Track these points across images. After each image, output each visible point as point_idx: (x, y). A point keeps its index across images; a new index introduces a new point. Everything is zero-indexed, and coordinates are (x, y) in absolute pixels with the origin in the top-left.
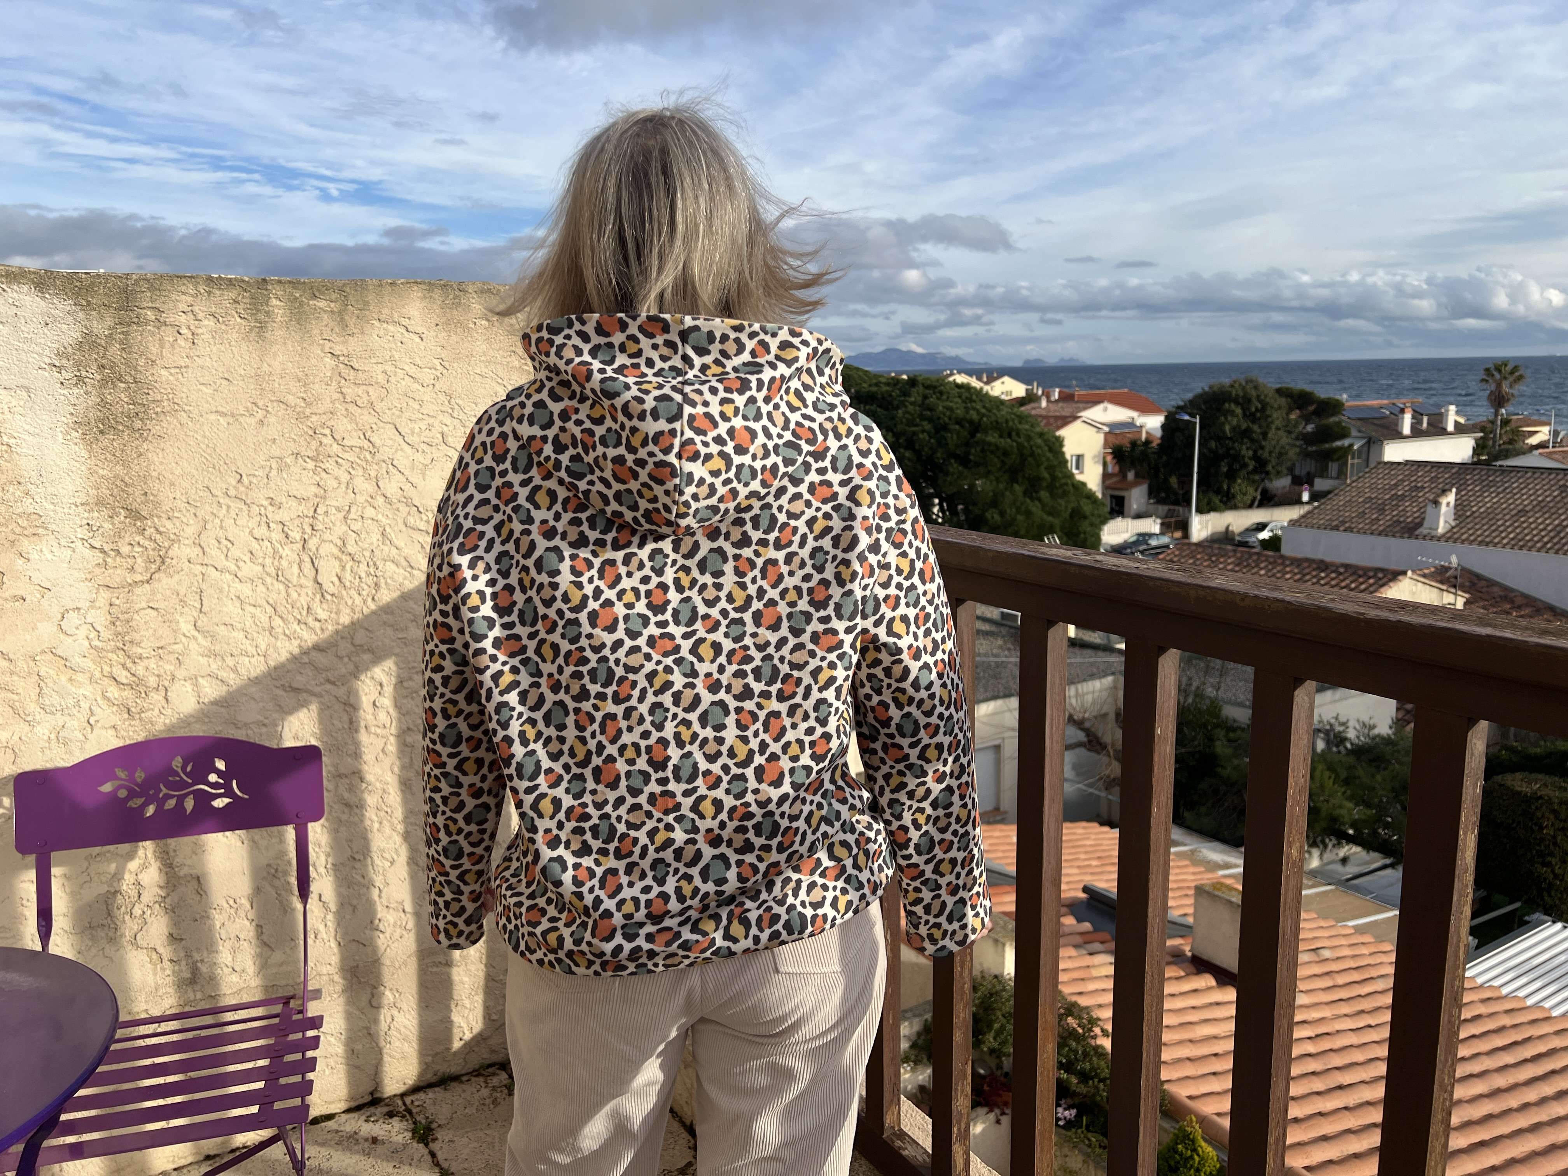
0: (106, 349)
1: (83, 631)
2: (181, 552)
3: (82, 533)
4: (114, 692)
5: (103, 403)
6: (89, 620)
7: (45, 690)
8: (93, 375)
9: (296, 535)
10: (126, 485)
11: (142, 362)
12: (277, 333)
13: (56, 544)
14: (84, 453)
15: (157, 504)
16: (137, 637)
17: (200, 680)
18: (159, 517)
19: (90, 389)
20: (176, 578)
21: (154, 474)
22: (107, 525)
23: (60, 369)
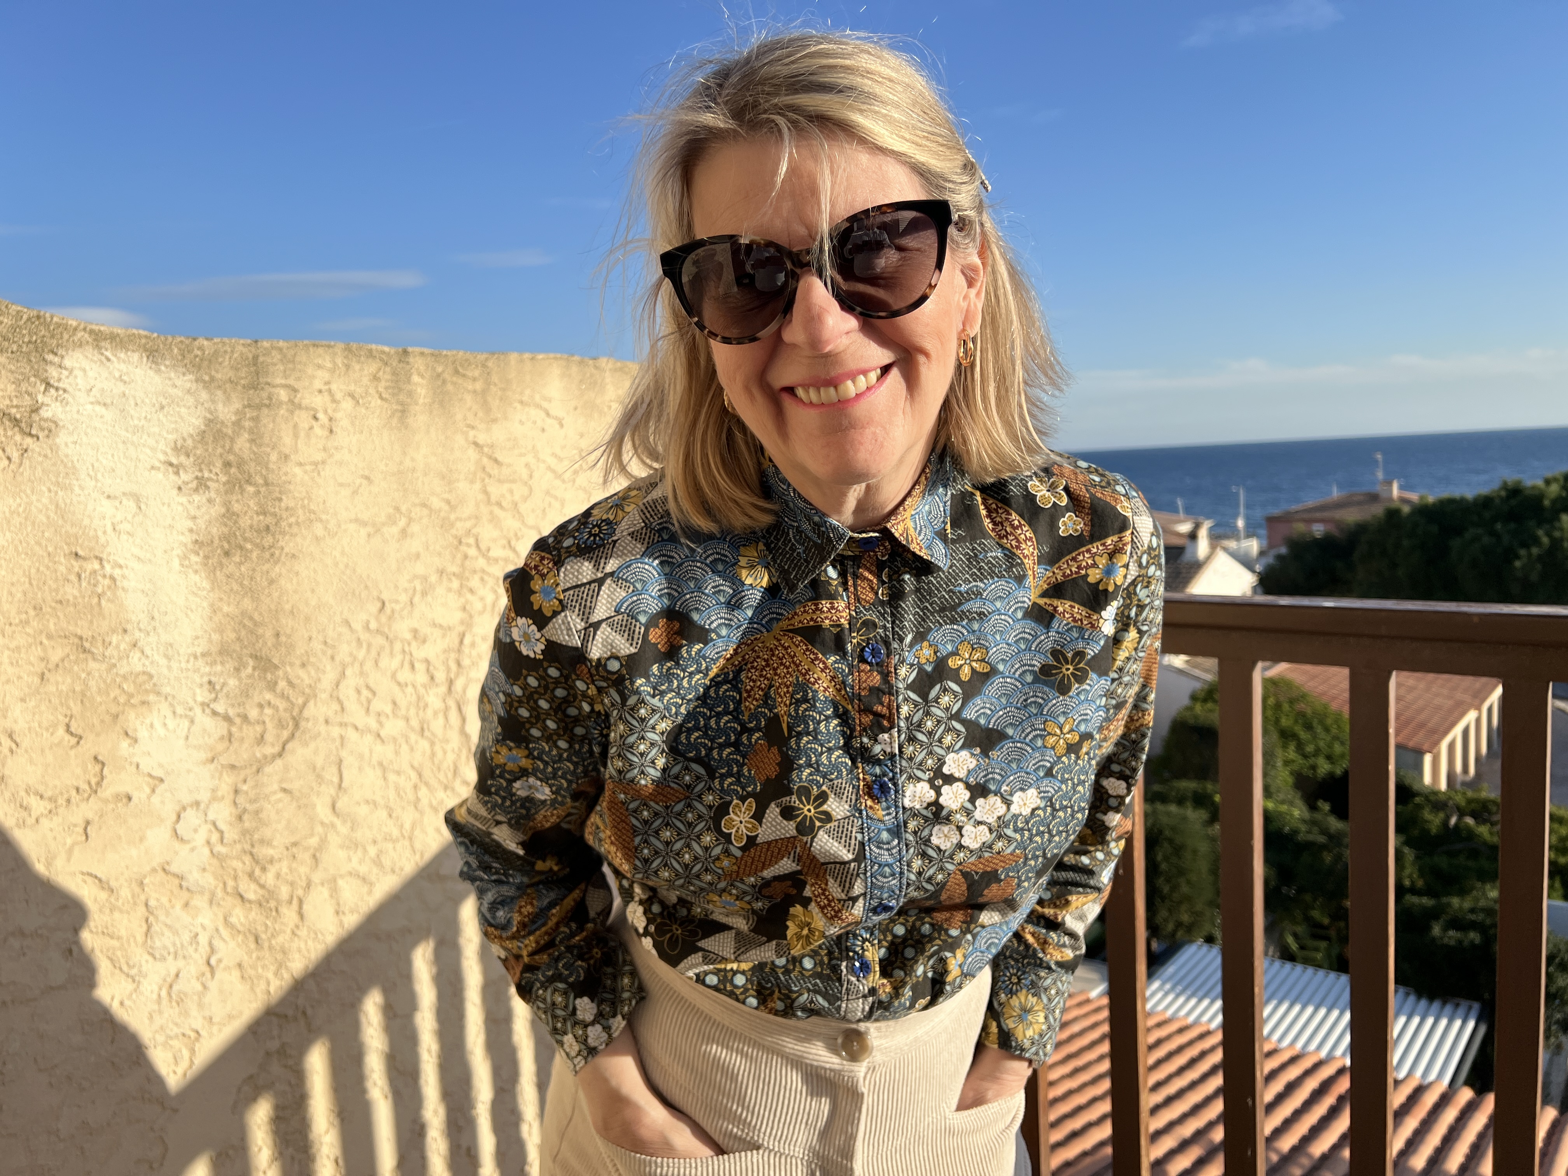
0: (232, 440)
1: (204, 832)
2: (318, 710)
3: (203, 695)
4: (239, 916)
5: (230, 515)
6: (211, 816)
7: (156, 928)
8: (217, 477)
9: (440, 676)
10: (256, 624)
11: (274, 457)
12: (419, 418)
13: (169, 714)
14: (206, 584)
15: (291, 647)
16: (267, 832)
17: (340, 882)
18: (292, 665)
19: (213, 495)
20: (312, 745)
21: (287, 607)
22: (232, 682)
23: (177, 469)
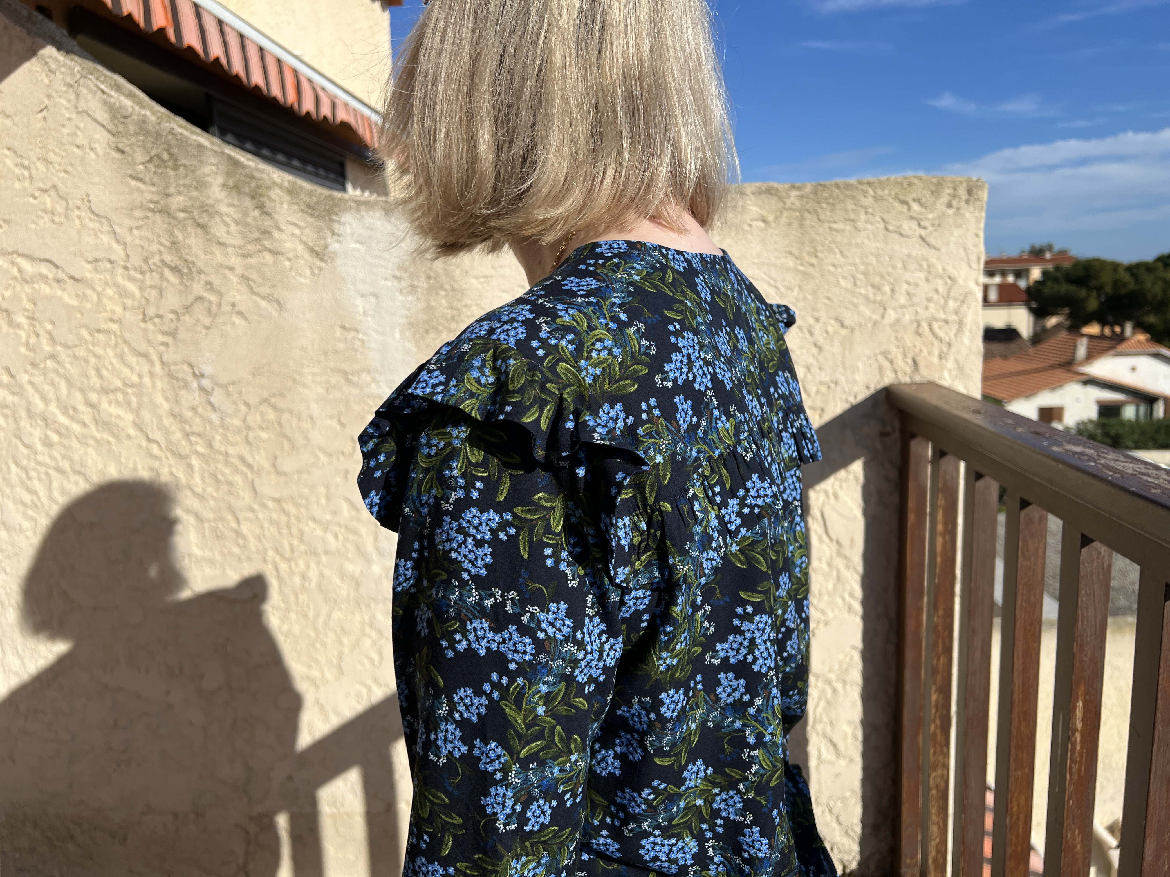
5: (429, 309)
8: (423, 285)
19: (420, 295)
23: (399, 279)
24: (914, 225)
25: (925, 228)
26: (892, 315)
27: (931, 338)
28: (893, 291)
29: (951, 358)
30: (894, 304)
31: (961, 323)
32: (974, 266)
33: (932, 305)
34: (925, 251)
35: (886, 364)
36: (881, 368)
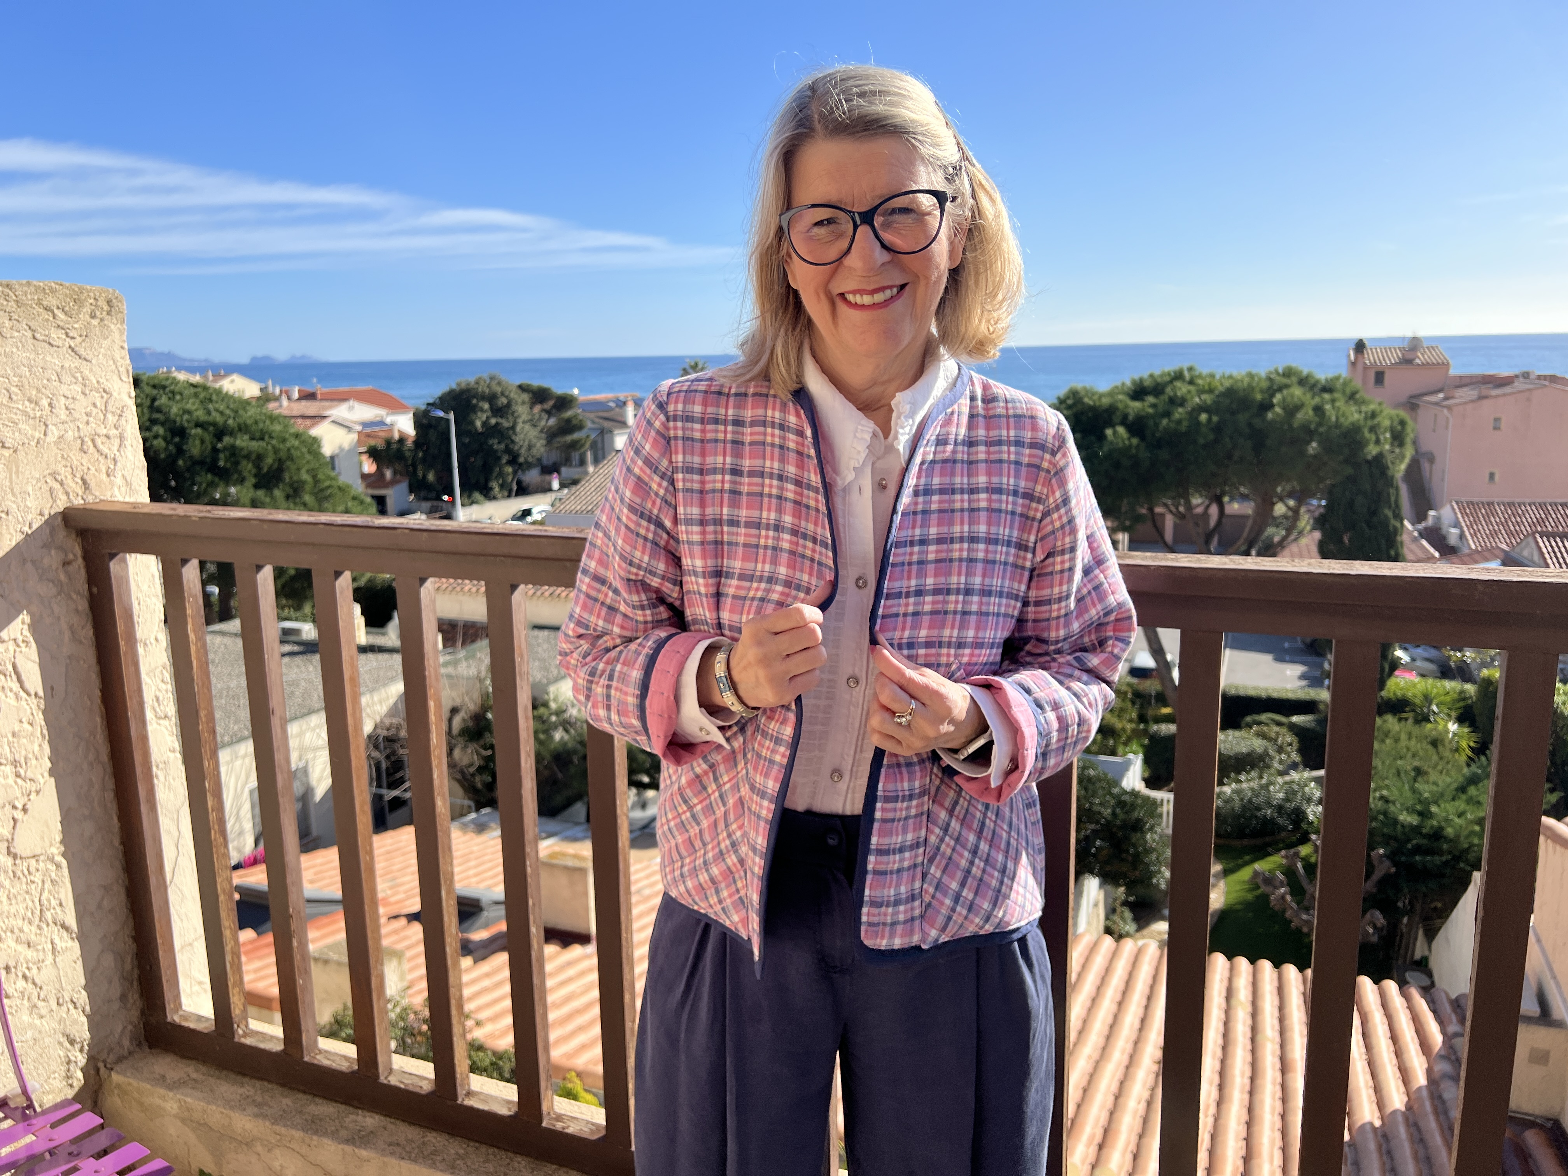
24: (61, 334)
25: (72, 338)
26: (54, 432)
27: (96, 455)
28: (50, 405)
29: (119, 475)
30: (55, 420)
31: (121, 438)
32: (125, 379)
33: (91, 419)
34: (77, 362)
35: (57, 486)
36: (51, 491)
